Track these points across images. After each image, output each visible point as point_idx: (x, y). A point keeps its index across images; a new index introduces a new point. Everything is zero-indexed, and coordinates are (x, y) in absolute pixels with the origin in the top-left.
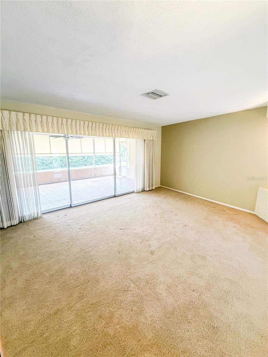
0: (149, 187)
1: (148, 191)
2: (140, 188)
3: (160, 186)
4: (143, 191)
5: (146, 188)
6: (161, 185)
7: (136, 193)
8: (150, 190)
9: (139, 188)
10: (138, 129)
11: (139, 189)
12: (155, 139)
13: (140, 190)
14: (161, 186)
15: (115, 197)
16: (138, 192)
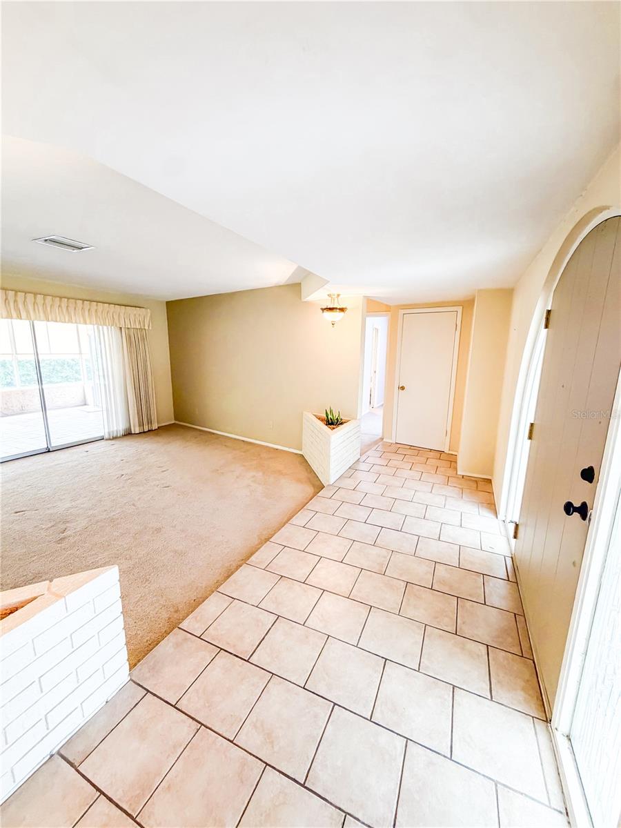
0: (140, 426)
1: (140, 433)
2: (119, 427)
3: (173, 422)
4: (128, 434)
5: (134, 426)
6: (176, 419)
7: (110, 439)
8: (144, 432)
9: (115, 429)
10: (97, 305)
11: (117, 432)
12: (146, 328)
13: (121, 433)
14: (177, 422)
15: (49, 451)
16: (114, 438)
